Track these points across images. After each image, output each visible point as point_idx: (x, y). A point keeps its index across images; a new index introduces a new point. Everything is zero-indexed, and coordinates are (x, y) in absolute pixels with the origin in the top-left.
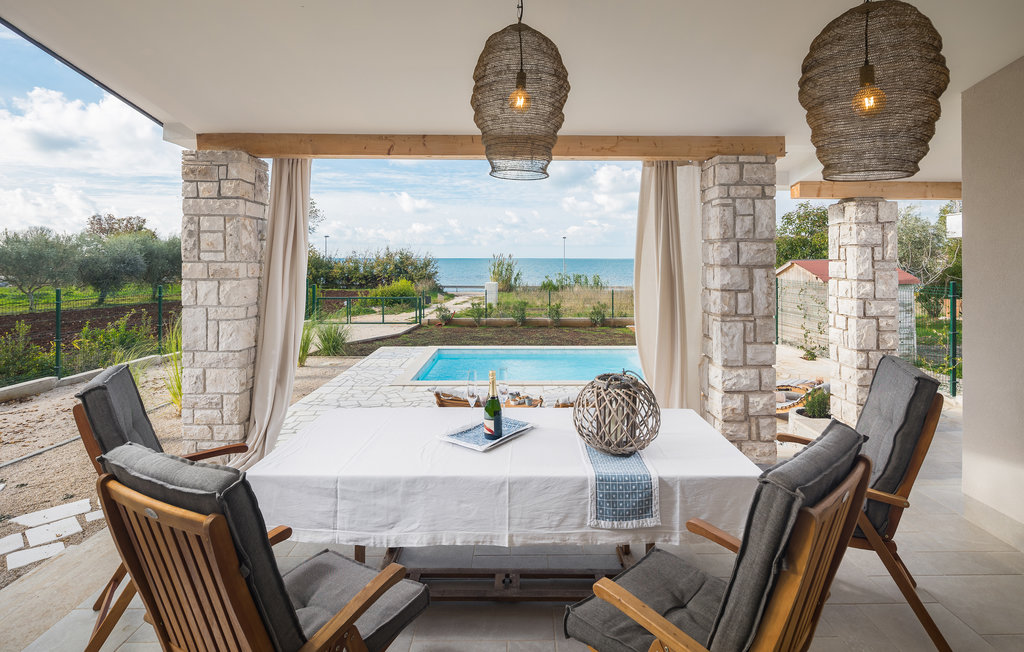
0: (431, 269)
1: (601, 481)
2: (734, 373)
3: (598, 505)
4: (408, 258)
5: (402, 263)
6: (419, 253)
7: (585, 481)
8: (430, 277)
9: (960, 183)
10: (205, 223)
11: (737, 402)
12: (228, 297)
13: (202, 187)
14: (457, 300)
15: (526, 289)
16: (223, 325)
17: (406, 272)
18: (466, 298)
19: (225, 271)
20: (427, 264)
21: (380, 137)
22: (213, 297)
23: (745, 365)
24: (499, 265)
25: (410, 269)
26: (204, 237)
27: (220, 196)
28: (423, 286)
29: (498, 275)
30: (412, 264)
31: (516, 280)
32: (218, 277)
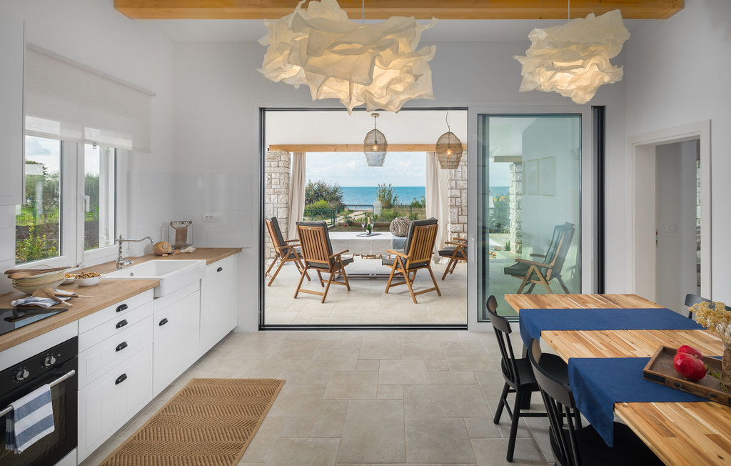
0: (338, 194)
1: (394, 240)
2: (455, 225)
3: (394, 245)
4: (323, 187)
5: (319, 190)
6: (330, 183)
7: (390, 240)
8: (338, 199)
9: (521, 157)
10: (273, 176)
11: (455, 235)
12: (281, 200)
13: (272, 163)
14: (355, 213)
15: (401, 207)
16: (279, 209)
17: (322, 196)
18: (362, 213)
19: (280, 191)
20: (336, 190)
21: (332, 145)
22: (276, 200)
23: (458, 223)
24: (383, 191)
25: (324, 194)
26: (273, 180)
27: (278, 167)
28: (333, 205)
29: (382, 198)
30: (326, 191)
31: (394, 201)
32: (278, 194)
